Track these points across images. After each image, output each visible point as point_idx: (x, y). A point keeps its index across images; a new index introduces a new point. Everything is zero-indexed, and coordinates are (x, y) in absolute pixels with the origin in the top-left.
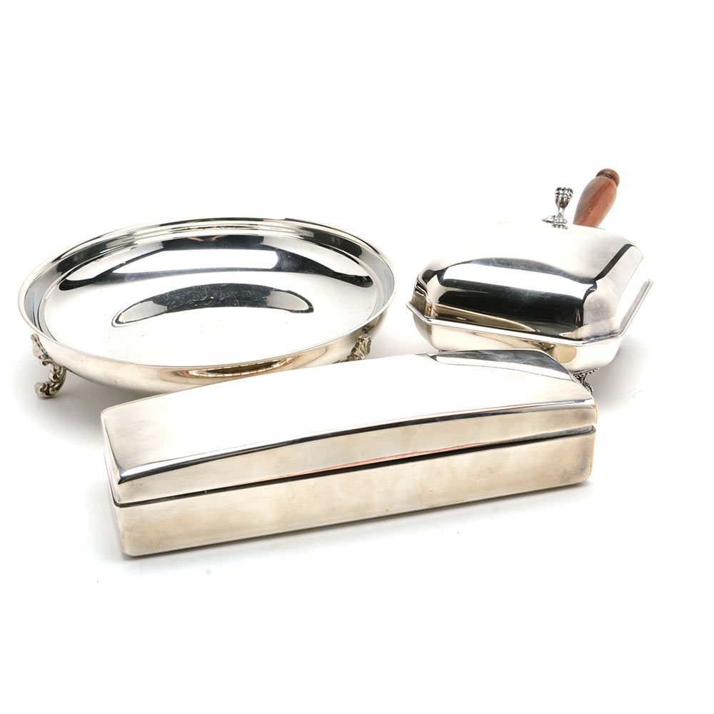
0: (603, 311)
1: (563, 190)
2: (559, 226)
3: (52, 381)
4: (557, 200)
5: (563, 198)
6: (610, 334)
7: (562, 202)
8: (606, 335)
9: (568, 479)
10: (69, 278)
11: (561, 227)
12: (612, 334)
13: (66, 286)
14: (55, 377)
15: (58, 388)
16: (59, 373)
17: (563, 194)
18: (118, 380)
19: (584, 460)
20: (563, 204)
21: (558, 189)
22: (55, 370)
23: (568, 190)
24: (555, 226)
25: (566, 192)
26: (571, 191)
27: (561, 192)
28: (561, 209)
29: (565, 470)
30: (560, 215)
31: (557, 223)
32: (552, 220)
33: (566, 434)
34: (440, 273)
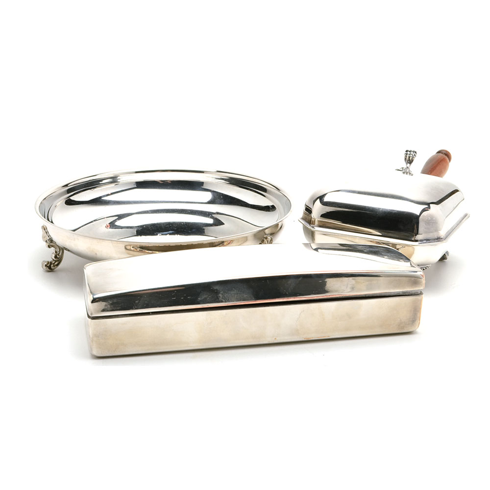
0: (433, 223)
1: (410, 152)
2: (407, 173)
3: (53, 260)
4: (405, 159)
5: (409, 157)
6: (437, 239)
7: (409, 160)
8: (434, 240)
9: (403, 328)
10: (72, 198)
11: (408, 174)
12: (438, 239)
13: (69, 202)
14: (56, 257)
15: (58, 265)
16: (58, 255)
17: (410, 154)
18: (97, 253)
19: (415, 315)
20: (410, 161)
21: (407, 151)
22: (56, 252)
23: (414, 152)
24: (404, 173)
25: (412, 153)
26: (416, 152)
27: (409, 153)
28: (408, 164)
29: (401, 320)
30: (408, 167)
31: (406, 171)
32: (401, 170)
33: (402, 294)
34: (321, 198)
